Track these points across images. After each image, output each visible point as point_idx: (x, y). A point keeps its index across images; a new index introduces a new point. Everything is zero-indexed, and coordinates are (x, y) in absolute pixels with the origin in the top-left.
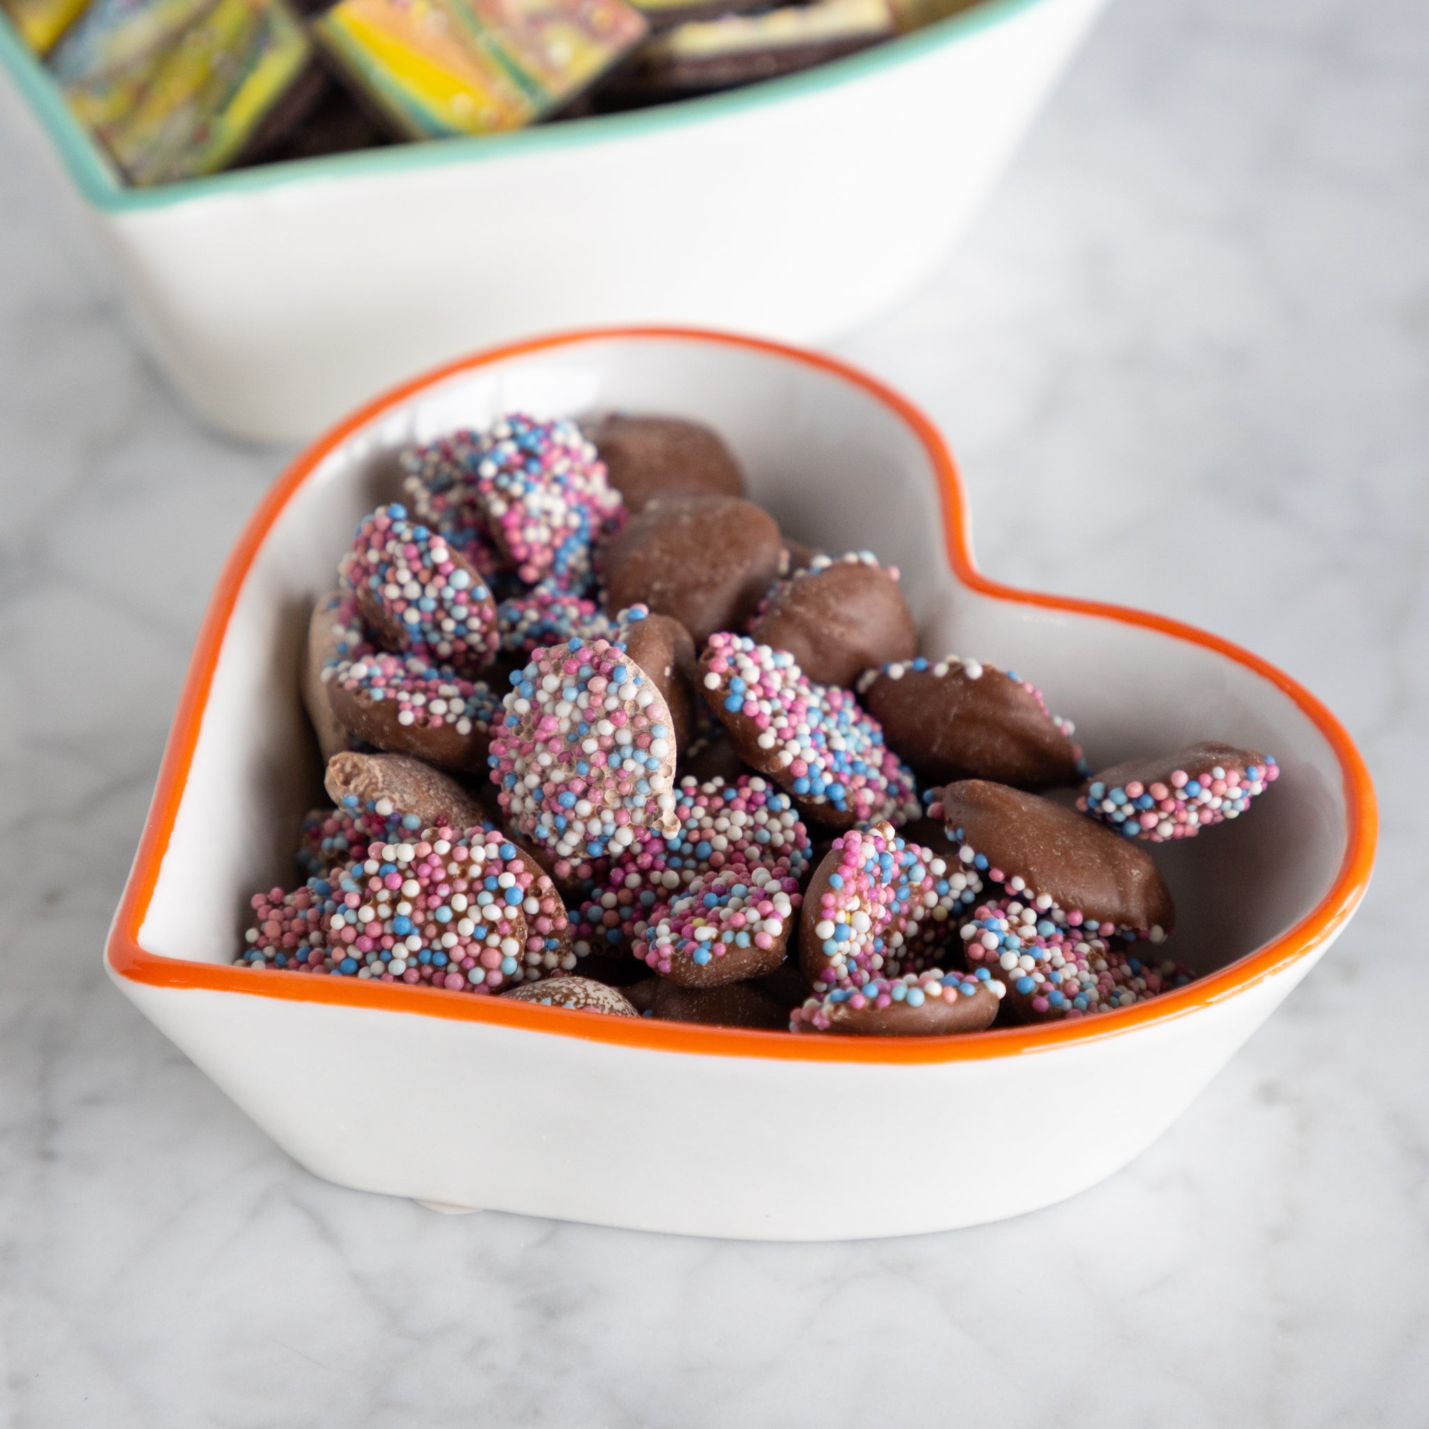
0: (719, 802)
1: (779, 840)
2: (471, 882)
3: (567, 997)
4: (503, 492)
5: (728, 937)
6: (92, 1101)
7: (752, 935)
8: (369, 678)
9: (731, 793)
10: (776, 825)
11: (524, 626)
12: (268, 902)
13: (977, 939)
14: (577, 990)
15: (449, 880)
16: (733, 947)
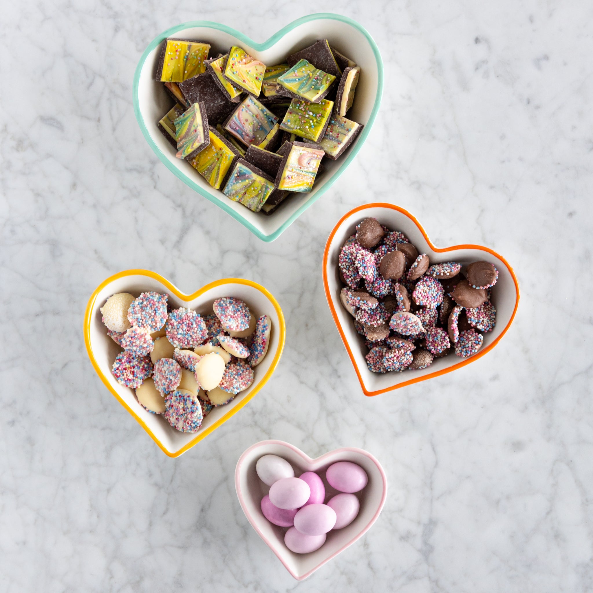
0: (423, 314)
1: (434, 315)
2: (403, 354)
3: (424, 364)
4: (364, 275)
5: (443, 347)
6: (338, 363)
7: (446, 346)
8: (366, 321)
9: (425, 312)
10: (432, 313)
11: (378, 294)
12: (368, 357)
13: (471, 323)
14: (425, 362)
15: (399, 355)
16: (444, 348)
